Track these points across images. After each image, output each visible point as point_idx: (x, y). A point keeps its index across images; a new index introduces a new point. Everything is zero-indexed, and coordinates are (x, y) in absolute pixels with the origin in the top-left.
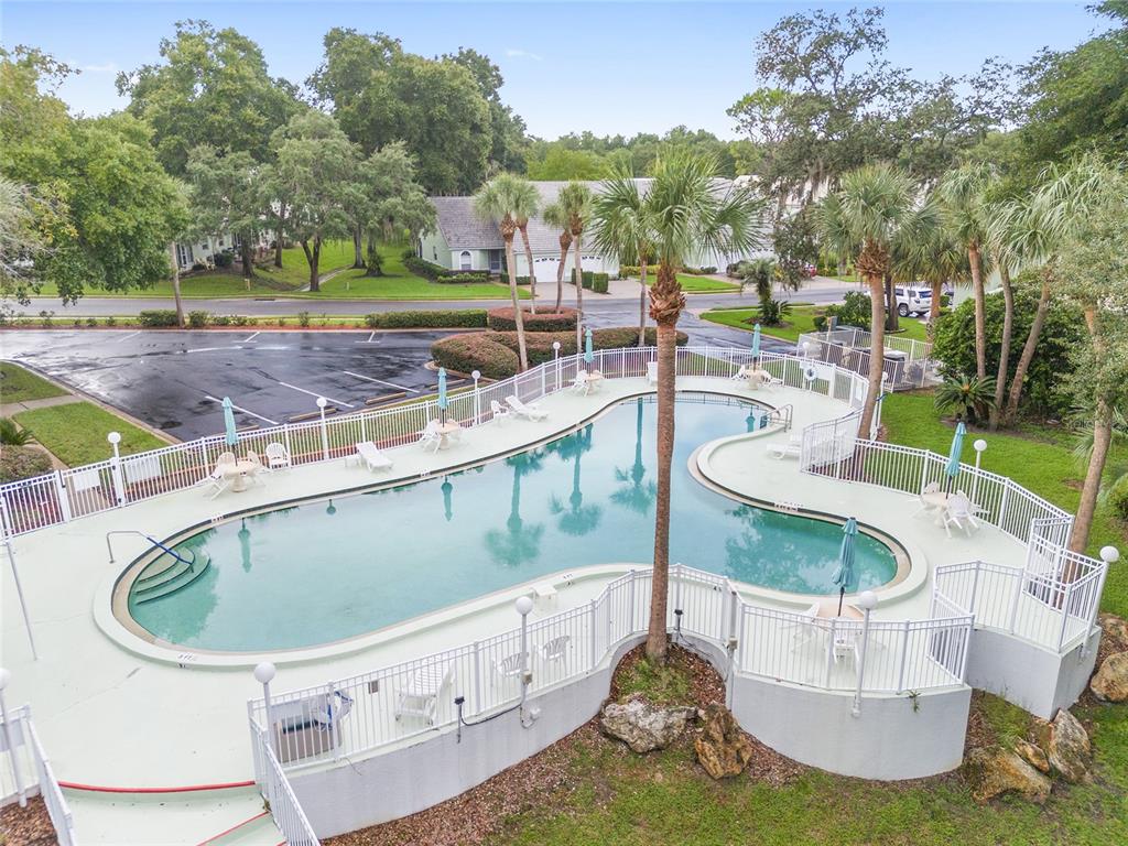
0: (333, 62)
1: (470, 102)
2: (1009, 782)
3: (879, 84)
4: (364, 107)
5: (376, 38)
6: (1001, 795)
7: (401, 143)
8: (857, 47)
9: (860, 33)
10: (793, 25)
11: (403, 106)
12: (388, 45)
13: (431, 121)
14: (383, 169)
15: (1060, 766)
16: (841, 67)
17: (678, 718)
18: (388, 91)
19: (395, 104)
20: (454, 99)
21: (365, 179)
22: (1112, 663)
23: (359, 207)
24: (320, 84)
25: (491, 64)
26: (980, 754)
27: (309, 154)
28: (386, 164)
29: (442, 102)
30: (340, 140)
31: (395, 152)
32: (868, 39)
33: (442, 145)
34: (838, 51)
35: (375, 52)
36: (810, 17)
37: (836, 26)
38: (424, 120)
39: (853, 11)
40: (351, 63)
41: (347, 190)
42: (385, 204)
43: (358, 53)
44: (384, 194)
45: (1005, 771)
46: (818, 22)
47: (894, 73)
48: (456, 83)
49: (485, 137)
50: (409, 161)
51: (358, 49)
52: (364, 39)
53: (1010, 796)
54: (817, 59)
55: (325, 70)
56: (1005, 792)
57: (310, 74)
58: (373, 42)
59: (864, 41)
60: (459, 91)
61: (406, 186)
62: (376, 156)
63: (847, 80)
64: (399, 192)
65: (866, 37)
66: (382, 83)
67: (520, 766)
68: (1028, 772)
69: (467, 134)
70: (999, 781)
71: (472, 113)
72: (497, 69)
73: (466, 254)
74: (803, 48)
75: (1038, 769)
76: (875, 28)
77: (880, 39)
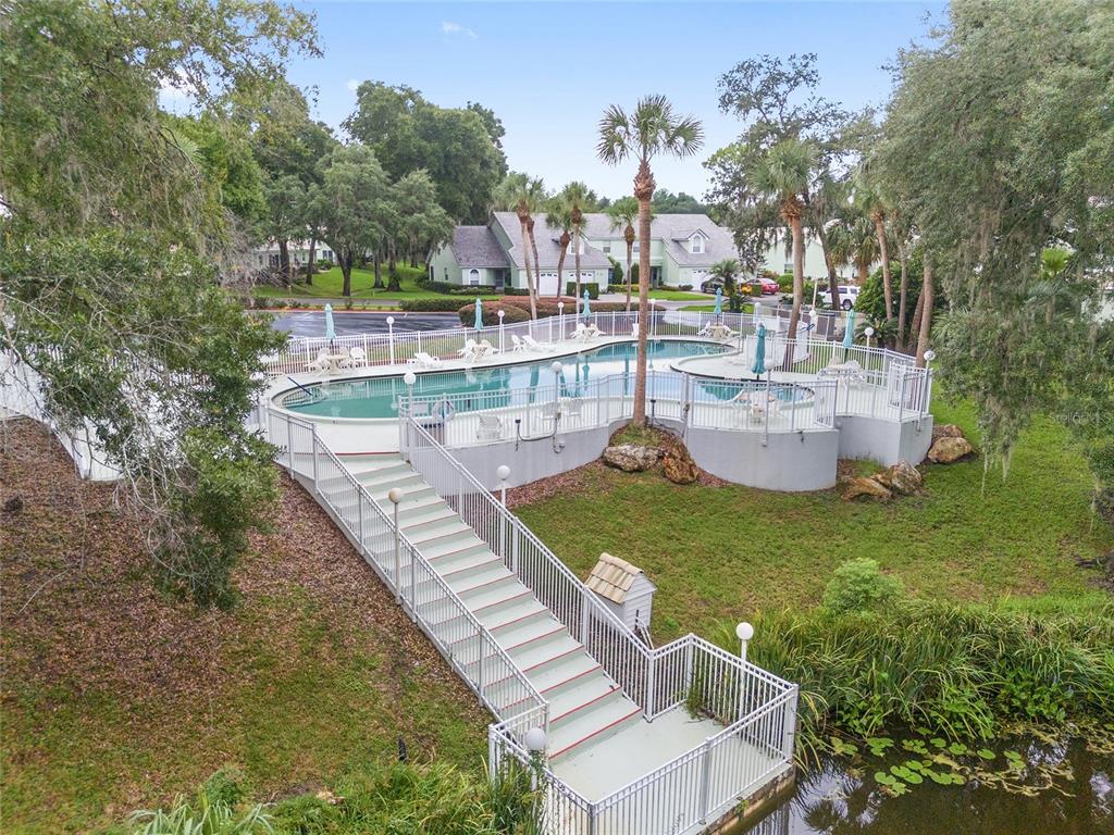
0: (364, 110)
1: (481, 140)
2: (863, 489)
3: (817, 115)
4: (391, 144)
5: (401, 89)
6: (859, 496)
7: (425, 171)
8: (796, 84)
9: (799, 73)
10: (747, 68)
11: (424, 143)
12: (412, 95)
13: (447, 157)
14: (410, 191)
15: (899, 485)
16: (785, 100)
17: (653, 453)
18: (412, 130)
19: (417, 141)
20: (467, 138)
21: (394, 198)
22: (942, 441)
23: (390, 221)
24: (351, 126)
25: (495, 117)
26: (845, 478)
27: (351, 174)
28: (412, 186)
29: (457, 140)
30: (374, 165)
31: (419, 177)
32: (804, 78)
33: (456, 176)
34: (782, 88)
35: (401, 99)
36: (758, 61)
37: (779, 67)
38: (442, 155)
39: (793, 57)
40: (382, 107)
41: (382, 205)
42: (409, 219)
43: (387, 100)
44: (409, 212)
45: (861, 485)
46: (765, 65)
47: (828, 106)
48: (469, 125)
49: (493, 171)
50: (432, 185)
51: (387, 97)
52: (391, 91)
53: (865, 497)
54: (766, 94)
55: (357, 115)
56: (862, 494)
57: (344, 118)
58: (398, 91)
59: (802, 79)
60: (472, 131)
61: (429, 205)
62: (404, 180)
63: (791, 110)
64: (422, 210)
65: (803, 76)
66: (406, 124)
67: (553, 477)
68: (877, 485)
69: (477, 167)
70: (857, 489)
71: (483, 150)
72: (500, 121)
73: (475, 271)
74: (755, 85)
75: (883, 484)
76: (809, 69)
77: (814, 78)
